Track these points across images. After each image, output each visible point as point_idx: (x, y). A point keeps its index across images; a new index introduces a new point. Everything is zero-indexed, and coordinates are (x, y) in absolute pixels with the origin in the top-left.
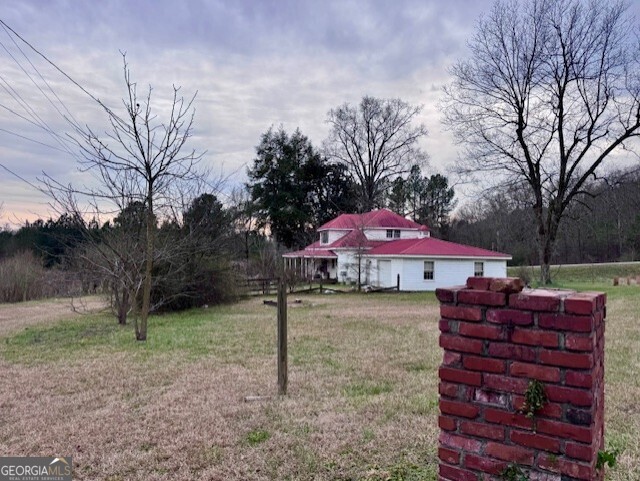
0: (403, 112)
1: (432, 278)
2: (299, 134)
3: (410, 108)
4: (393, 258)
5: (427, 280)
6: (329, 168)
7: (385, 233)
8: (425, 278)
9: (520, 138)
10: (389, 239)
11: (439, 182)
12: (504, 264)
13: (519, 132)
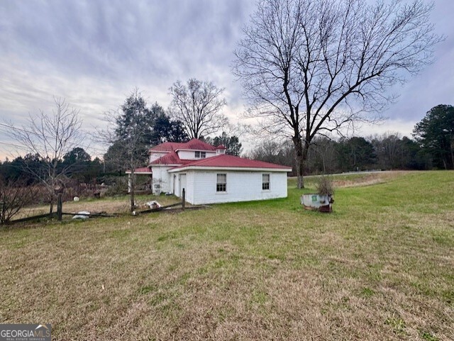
0: (214, 92)
1: (225, 190)
2: (157, 105)
3: (217, 90)
4: (187, 170)
5: (220, 192)
6: (173, 123)
7: (194, 154)
8: (218, 190)
9: (286, 90)
10: (197, 159)
11: (235, 140)
12: (286, 175)
13: (285, 85)
